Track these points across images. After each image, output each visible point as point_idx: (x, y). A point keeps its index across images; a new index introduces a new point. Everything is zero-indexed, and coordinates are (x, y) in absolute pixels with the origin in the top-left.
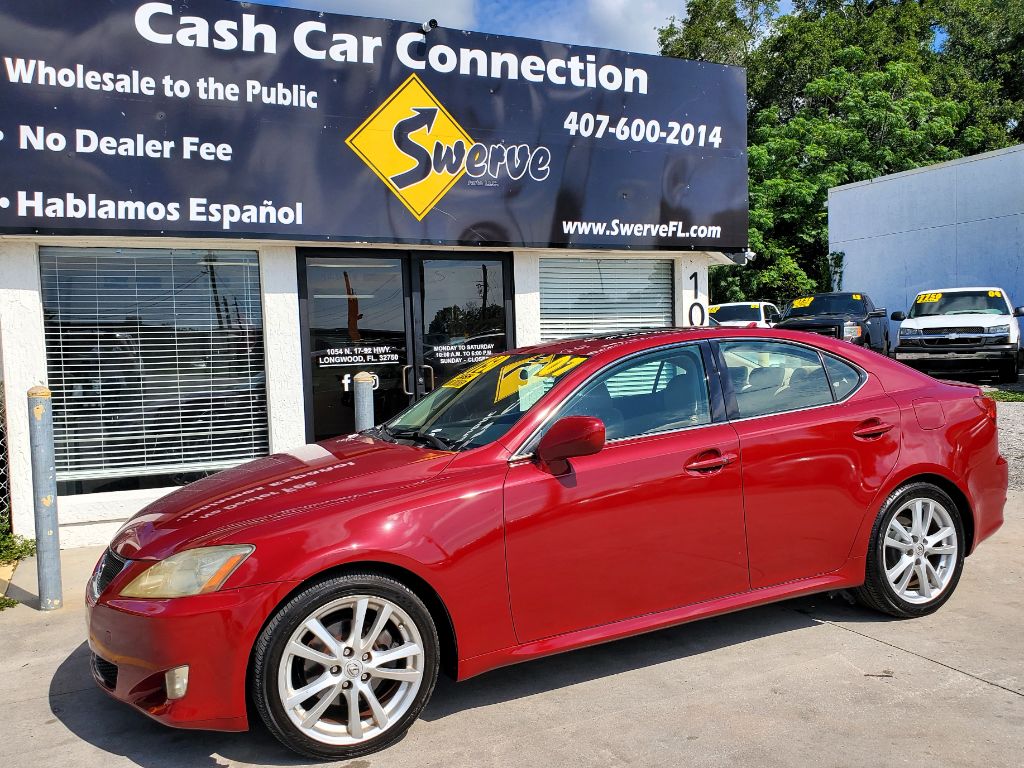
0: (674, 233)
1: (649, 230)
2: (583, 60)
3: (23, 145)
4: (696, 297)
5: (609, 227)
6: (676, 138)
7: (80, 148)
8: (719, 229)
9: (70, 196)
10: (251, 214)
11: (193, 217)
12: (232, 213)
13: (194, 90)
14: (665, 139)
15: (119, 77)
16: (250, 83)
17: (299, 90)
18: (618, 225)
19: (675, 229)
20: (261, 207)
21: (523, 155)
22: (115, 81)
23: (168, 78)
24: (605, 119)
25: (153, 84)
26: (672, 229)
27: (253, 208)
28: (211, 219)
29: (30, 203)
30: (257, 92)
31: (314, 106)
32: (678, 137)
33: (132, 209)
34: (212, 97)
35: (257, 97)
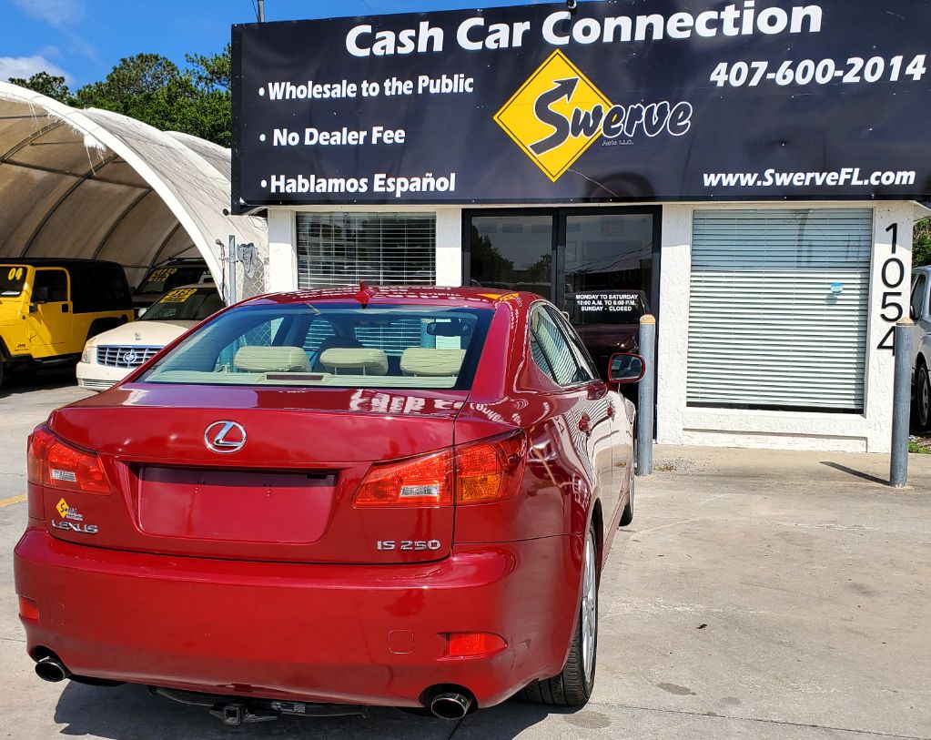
0: (848, 181)
1: (813, 180)
2: (740, 7)
3: (275, 144)
4: (894, 251)
5: (762, 178)
6: (856, 75)
7: (308, 142)
8: (912, 174)
9: (300, 177)
10: (417, 185)
11: (376, 189)
12: (402, 184)
13: (382, 89)
14: (842, 77)
15: (334, 86)
16: (421, 78)
17: (459, 78)
18: (773, 175)
19: (848, 177)
20: (424, 179)
21: (662, 112)
22: (331, 90)
23: (365, 82)
24: (762, 66)
25: (355, 89)
26: (844, 176)
27: (418, 180)
28: (388, 190)
29: (278, 183)
30: (425, 85)
31: (470, 90)
32: (861, 73)
33: (336, 184)
34: (393, 93)
35: (426, 89)
